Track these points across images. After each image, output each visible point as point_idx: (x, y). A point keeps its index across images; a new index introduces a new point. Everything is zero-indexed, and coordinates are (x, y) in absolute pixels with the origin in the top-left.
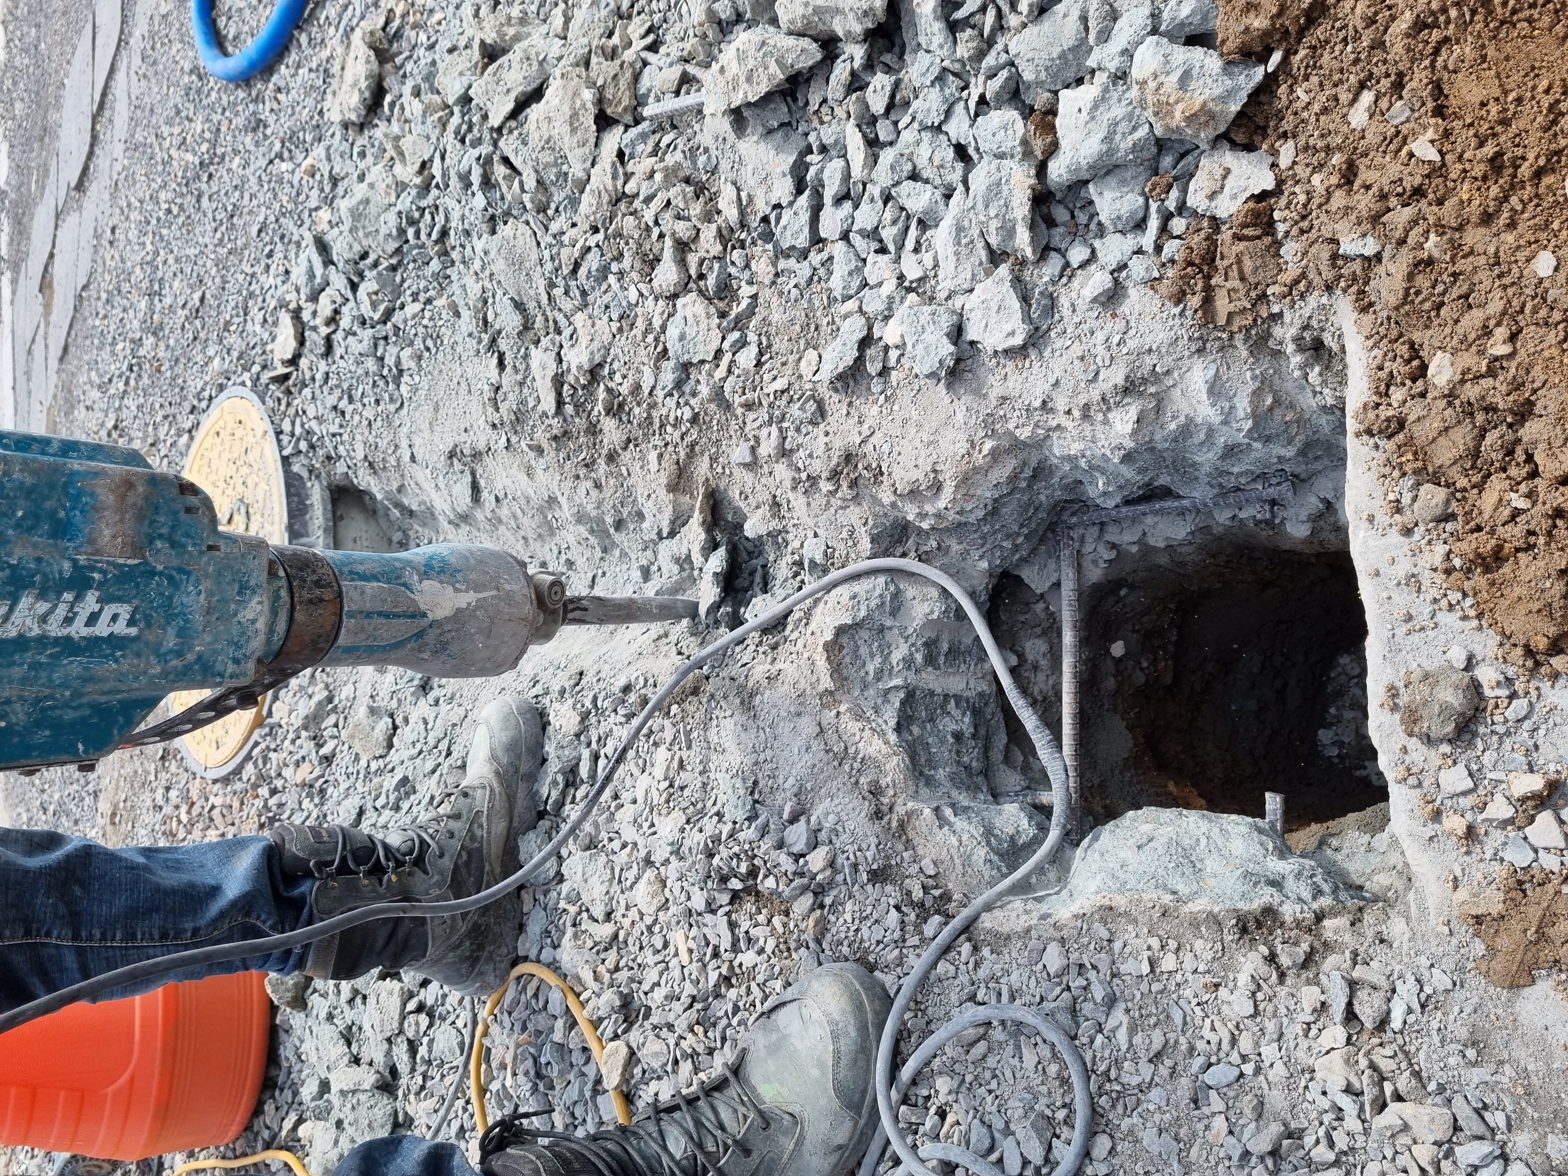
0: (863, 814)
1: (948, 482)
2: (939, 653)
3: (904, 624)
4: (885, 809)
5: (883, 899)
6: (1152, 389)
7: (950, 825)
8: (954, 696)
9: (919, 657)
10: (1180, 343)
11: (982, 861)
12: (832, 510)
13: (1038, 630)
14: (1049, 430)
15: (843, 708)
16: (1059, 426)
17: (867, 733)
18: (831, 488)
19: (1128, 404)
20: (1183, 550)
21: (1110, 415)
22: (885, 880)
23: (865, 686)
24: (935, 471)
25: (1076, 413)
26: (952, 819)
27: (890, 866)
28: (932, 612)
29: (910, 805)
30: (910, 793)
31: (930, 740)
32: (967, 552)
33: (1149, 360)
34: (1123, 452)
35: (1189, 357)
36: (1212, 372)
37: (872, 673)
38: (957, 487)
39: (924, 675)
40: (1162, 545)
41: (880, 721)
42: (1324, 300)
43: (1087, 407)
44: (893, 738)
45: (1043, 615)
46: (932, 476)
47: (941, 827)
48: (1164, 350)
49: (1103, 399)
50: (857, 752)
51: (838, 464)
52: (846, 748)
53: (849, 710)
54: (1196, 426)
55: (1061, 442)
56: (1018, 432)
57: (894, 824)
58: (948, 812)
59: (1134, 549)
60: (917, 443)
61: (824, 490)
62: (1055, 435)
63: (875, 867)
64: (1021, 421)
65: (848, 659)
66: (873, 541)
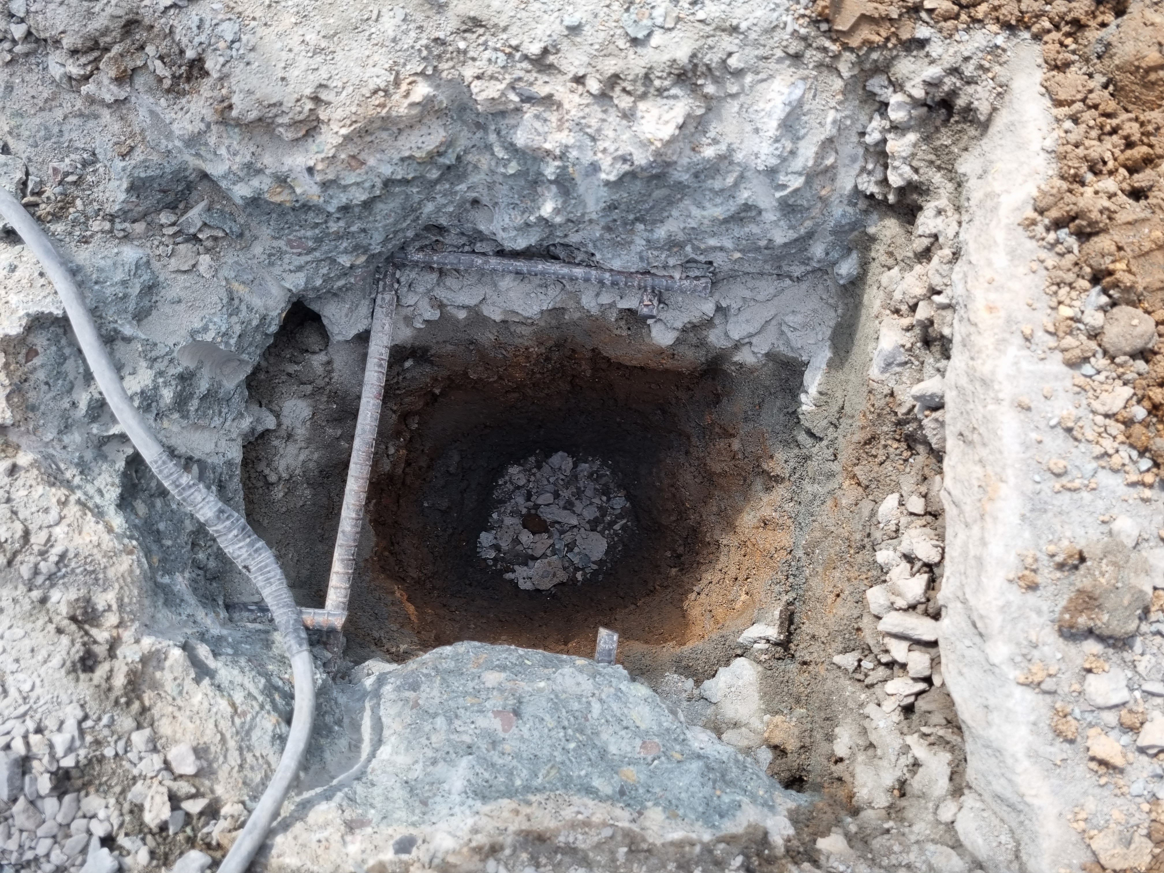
0: (56, 661)
1: (335, 127)
2: (191, 395)
3: (155, 337)
4: (101, 650)
5: (79, 824)
6: (710, 89)
7: (210, 673)
8: (199, 461)
9: (167, 395)
10: (778, 35)
11: (268, 738)
12: (59, 114)
13: (309, 389)
14: (529, 99)
15: (24, 459)
16: (550, 97)
17: (73, 510)
18: (75, 71)
19: (675, 97)
20: (520, 329)
21: (642, 106)
22: (85, 786)
23: (66, 428)
24: (316, 99)
25: (594, 85)
26: (211, 663)
27: (101, 760)
28: (205, 329)
29: (148, 642)
30: (146, 619)
31: (162, 526)
32: (281, 253)
33: (728, 43)
34: (626, 167)
35: (780, 61)
36: (798, 93)
37: (83, 406)
38: (347, 138)
39: (166, 424)
40: (497, 317)
41: (90, 489)
42: (1000, 40)
43: (615, 79)
44: (118, 521)
45: (320, 370)
46: (309, 105)
47: (197, 681)
48: (753, 36)
49: (647, 76)
50: (49, 542)
51: (106, 32)
52: (26, 534)
53: (35, 464)
54: (731, 163)
55: (538, 124)
56: (476, 86)
57: (119, 681)
58: (203, 651)
59: (462, 315)
60: (294, 41)
61: (56, 71)
62: (530, 111)
63: (68, 762)
64: (491, 69)
65: (41, 375)
66: (132, 188)
